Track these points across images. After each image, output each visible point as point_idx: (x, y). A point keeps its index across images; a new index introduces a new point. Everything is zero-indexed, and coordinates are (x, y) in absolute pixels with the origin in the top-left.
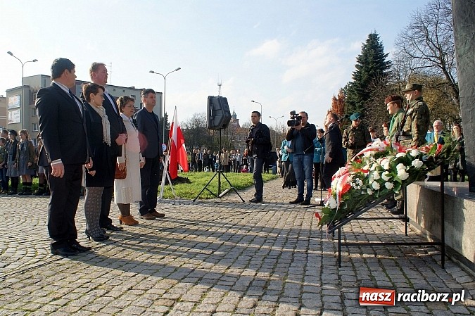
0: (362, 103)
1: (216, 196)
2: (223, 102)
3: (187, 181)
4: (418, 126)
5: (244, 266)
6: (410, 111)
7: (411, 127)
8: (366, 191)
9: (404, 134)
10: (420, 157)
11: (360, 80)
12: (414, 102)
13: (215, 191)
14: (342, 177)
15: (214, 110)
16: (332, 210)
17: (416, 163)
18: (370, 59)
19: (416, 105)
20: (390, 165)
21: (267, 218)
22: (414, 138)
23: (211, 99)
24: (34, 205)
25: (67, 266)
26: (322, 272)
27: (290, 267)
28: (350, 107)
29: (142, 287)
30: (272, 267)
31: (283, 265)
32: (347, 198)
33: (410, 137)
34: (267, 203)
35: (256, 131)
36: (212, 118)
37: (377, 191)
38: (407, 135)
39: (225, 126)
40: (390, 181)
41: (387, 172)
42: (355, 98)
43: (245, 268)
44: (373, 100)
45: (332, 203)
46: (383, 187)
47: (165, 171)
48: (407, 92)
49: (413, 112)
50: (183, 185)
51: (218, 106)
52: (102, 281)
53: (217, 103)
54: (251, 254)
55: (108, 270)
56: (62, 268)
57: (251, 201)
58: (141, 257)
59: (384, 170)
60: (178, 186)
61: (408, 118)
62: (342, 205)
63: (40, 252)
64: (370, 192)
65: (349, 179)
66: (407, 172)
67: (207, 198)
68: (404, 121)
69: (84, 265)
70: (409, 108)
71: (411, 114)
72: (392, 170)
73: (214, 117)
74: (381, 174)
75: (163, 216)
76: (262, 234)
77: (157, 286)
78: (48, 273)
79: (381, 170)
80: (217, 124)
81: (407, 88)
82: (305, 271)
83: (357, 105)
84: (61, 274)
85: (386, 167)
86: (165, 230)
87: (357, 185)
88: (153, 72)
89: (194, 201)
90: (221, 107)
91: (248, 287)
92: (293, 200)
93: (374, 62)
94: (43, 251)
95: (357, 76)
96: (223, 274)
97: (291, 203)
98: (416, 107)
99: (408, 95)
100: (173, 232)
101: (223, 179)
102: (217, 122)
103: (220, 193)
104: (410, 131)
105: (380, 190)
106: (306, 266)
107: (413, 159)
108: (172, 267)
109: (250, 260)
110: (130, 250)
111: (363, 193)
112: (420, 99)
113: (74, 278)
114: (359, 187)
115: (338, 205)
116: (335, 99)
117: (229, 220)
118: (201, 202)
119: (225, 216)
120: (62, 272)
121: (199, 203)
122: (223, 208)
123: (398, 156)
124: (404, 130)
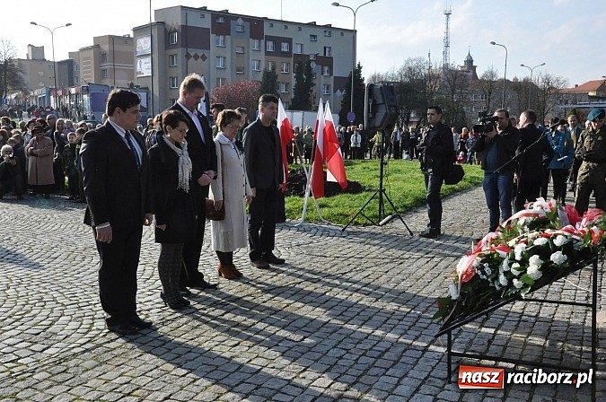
2: (386, 92)
8: (493, 282)
15: (374, 105)
16: (453, 301)
17: (556, 257)
20: (522, 254)
21: (421, 272)
26: (417, 390)
27: (384, 375)
30: (360, 373)
35: (433, 134)
36: (371, 115)
37: (503, 287)
40: (519, 277)
41: (517, 265)
46: (510, 284)
47: (309, 186)
51: (381, 98)
53: (379, 95)
54: (349, 346)
56: (108, 357)
57: (423, 235)
59: (516, 261)
62: (461, 298)
64: (496, 286)
65: (476, 263)
66: (540, 269)
67: (365, 225)
69: (138, 352)
72: (524, 263)
73: (374, 117)
74: (510, 265)
75: (281, 262)
76: (391, 307)
77: (199, 396)
79: (513, 260)
80: (378, 123)
84: (103, 367)
85: (518, 257)
86: (270, 289)
87: (483, 274)
89: (343, 230)
90: (383, 100)
96: (289, 382)
100: (278, 295)
102: (378, 120)
103: (380, 221)
105: (508, 287)
106: (406, 376)
107: (556, 249)
108: (236, 363)
109: (341, 358)
114: (485, 277)
115: (458, 296)
117: (365, 274)
118: (353, 233)
119: (366, 265)
120: (106, 362)
121: (349, 233)
122: (374, 248)
123: (537, 243)
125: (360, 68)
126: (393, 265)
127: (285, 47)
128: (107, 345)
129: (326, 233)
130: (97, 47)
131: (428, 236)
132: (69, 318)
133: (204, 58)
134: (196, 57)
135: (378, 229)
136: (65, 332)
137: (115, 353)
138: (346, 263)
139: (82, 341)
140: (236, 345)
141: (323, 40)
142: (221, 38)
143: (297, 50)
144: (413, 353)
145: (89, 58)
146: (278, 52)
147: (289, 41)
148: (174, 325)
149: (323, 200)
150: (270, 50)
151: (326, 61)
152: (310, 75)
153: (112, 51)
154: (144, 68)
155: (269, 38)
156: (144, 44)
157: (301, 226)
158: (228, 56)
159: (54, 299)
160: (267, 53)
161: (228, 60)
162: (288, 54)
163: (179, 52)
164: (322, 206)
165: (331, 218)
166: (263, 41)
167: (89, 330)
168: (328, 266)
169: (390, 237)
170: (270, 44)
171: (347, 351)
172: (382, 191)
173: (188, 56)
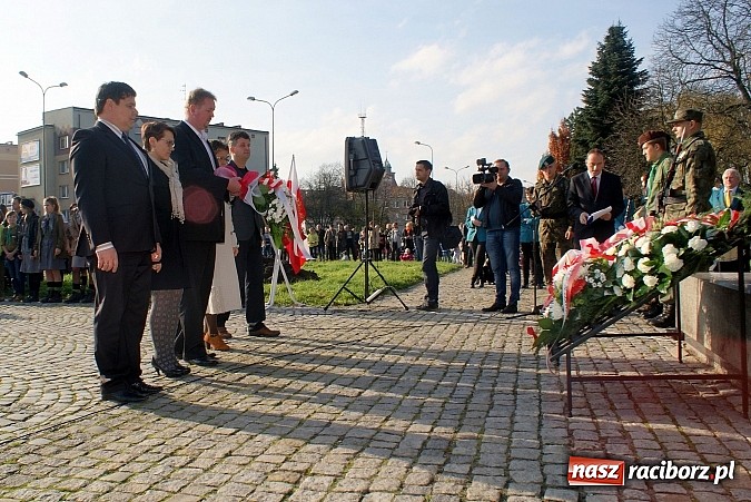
0: (599, 142)
1: (361, 300)
2: (370, 146)
3: (314, 276)
4: (696, 181)
5: (411, 416)
6: (682, 155)
7: (684, 181)
8: (611, 290)
9: (674, 194)
10: (701, 232)
11: (596, 104)
12: (689, 141)
13: (360, 291)
14: (572, 267)
15: (356, 161)
16: (556, 322)
17: (695, 243)
18: (612, 68)
19: (692, 145)
20: (651, 247)
21: (446, 335)
22: (691, 201)
23: (350, 142)
24: (66, 319)
25: (124, 418)
26: (540, 425)
27: (487, 416)
28: (580, 150)
29: (246, 451)
30: (458, 417)
31: (476, 414)
32: (581, 302)
33: (683, 198)
34: (444, 310)
36: (352, 173)
37: (629, 290)
38: (678, 195)
39: (374, 186)
40: (651, 273)
41: (646, 259)
42: (588, 133)
43: (413, 420)
44: (618, 137)
45: (556, 311)
47: (278, 261)
48: (677, 123)
49: (687, 157)
50: (307, 284)
51: (362, 154)
52: (183, 442)
53: (360, 148)
55: (191, 424)
56: (116, 422)
57: (419, 308)
58: (243, 403)
59: (643, 256)
60: (299, 285)
61: (680, 167)
62: (571, 314)
63: (80, 395)
64: (618, 292)
65: (583, 270)
66: (680, 258)
68: (672, 173)
70: (680, 150)
71: (684, 161)
72: (655, 255)
73: (356, 171)
74: (636, 262)
75: (276, 334)
77: (271, 450)
78: (94, 429)
79: (636, 255)
80: (361, 182)
81: (676, 117)
82: (512, 423)
83: (591, 145)
84: (116, 431)
85: (645, 250)
86: (280, 357)
87: (597, 281)
88: (253, 99)
89: (326, 309)
90: (366, 155)
91: (420, 450)
92: (489, 306)
93: (617, 74)
94: (85, 394)
95: (590, 97)
96: (378, 430)
97: (485, 310)
98: (692, 149)
99: (679, 128)
100: (294, 361)
101: (372, 273)
102: (361, 179)
103: (368, 296)
104: (683, 188)
105: (636, 288)
106: (513, 415)
108: (294, 419)
109: (422, 405)
110: (226, 392)
111: (606, 294)
112: (699, 135)
113: (136, 437)
114: (600, 285)
115: (565, 314)
116: (553, 136)
118: (339, 311)
119: (377, 334)
120: (116, 427)
121: (335, 312)
122: (374, 321)
123: (665, 231)
124: (674, 187)
126: (408, 333)
129: (307, 312)
131: (426, 309)
132: (39, 390)
138: (353, 332)
140: (278, 404)
144: (503, 397)
168: (334, 335)
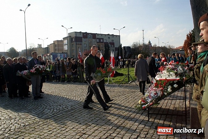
1: (127, 83)
3: (122, 75)
15: (125, 52)
17: (175, 86)
23: (124, 48)
36: (125, 55)
66: (171, 89)
67: (125, 84)
80: (127, 57)
88: (115, 29)
89: (119, 85)
90: (128, 50)
107: (175, 83)
117: (125, 96)
118: (121, 86)
120: (57, 120)
122: (127, 89)
124: (191, 62)
125: (121, 45)
126: (132, 93)
127: (102, 41)
128: (58, 115)
129: (114, 86)
130: (54, 43)
132: (47, 109)
133: (81, 44)
134: (79, 44)
135: (128, 85)
136: (47, 112)
137: (59, 117)
138: (120, 93)
139: (51, 115)
141: (111, 38)
142: (85, 39)
143: (105, 41)
144: (139, 115)
145: (52, 46)
146: (100, 42)
147: (103, 39)
148: (75, 110)
149: (113, 78)
150: (98, 41)
151: (113, 44)
152: (109, 47)
153: (58, 44)
154: (66, 48)
155: (97, 38)
156: (66, 42)
157: (108, 85)
158: (87, 43)
159: (44, 105)
160: (97, 42)
161: (87, 45)
162: (103, 42)
163: (75, 43)
164: (113, 80)
165: (115, 83)
166: (96, 39)
167: (53, 112)
168: (115, 94)
169: (131, 86)
170: (98, 40)
171: (121, 115)
172: (129, 74)
173: (77, 44)
